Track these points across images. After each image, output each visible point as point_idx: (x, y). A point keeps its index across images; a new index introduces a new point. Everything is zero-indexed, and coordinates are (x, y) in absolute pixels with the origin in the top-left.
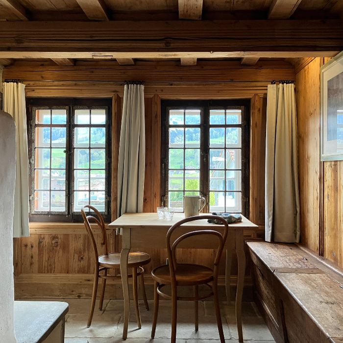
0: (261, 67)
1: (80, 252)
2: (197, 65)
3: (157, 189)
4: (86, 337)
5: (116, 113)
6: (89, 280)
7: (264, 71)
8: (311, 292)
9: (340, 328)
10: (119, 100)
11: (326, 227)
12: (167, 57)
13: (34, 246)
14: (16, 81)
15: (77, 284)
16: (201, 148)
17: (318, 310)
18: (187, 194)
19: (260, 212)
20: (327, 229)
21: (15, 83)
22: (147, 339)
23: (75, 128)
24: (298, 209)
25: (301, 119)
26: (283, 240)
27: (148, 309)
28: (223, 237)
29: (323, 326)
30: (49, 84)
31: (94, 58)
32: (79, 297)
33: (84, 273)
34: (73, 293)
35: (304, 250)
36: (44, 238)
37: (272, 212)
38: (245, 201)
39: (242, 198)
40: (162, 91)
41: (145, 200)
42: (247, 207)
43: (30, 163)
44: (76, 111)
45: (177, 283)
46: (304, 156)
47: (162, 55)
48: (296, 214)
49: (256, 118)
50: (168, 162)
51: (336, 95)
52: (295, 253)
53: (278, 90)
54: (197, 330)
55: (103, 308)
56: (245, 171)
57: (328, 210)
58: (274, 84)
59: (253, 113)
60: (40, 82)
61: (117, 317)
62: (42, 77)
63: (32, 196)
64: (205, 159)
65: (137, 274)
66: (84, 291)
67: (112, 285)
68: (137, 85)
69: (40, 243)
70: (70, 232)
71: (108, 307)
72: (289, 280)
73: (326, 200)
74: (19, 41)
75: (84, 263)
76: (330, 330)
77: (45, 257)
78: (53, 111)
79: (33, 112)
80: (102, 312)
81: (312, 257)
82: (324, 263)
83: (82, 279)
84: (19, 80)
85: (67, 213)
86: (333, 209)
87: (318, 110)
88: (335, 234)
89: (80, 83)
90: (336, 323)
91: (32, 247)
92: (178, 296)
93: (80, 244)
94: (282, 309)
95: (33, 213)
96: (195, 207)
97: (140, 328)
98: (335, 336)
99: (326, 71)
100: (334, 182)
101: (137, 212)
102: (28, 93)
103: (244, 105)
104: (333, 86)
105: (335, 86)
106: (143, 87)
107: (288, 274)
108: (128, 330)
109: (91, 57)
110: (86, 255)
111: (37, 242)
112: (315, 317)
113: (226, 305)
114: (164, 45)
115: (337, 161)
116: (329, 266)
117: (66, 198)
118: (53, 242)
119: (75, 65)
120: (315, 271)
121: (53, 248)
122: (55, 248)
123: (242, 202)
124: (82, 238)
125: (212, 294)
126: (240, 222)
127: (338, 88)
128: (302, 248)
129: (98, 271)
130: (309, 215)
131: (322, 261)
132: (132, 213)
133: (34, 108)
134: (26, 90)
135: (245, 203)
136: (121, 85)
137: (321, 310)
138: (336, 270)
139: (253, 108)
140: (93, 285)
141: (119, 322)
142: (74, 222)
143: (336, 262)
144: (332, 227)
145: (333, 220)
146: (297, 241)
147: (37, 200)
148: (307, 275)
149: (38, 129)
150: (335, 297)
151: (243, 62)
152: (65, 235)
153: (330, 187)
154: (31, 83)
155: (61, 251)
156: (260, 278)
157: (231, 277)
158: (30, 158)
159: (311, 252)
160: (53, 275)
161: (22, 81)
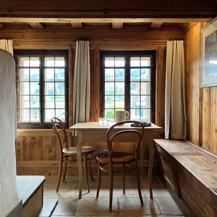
0: (163, 30)
1: (50, 147)
2: (122, 29)
3: (98, 107)
4: (56, 198)
5: (71, 59)
6: (55, 165)
7: (164, 32)
8: (196, 165)
9: (215, 183)
10: (73, 51)
11: (204, 128)
12: (105, 22)
13: (20, 144)
14: (7, 38)
15: (48, 167)
16: (125, 82)
17: (201, 174)
18: (116, 110)
19: (162, 121)
20: (204, 129)
21: (6, 40)
22: (94, 198)
23: (45, 69)
24: (185, 119)
25: (188, 62)
26: (177, 137)
27: (93, 181)
28: (141, 134)
29: (205, 182)
30: (28, 41)
31: (59, 22)
32: (50, 175)
33: (52, 160)
34: (46, 172)
35: (189, 143)
36: (26, 139)
37: (169, 120)
38: (152, 114)
39: (151, 112)
40: (100, 45)
41: (90, 114)
42: (154, 118)
43: (17, 91)
44: (46, 58)
45: (113, 163)
46: (189, 85)
47: (102, 20)
48: (184, 122)
49: (160, 62)
50: (104, 91)
51: (210, 46)
52: (184, 145)
53: (173, 44)
54: (124, 192)
55: (65, 181)
56: (153, 96)
57: (205, 118)
58: (171, 41)
59: (157, 60)
60: (22, 40)
61: (74, 186)
62: (24, 36)
63: (18, 112)
64: (128, 88)
65: (87, 159)
66: (52, 171)
67: (71, 167)
68: (85, 41)
69: (24, 142)
70: (43, 135)
71: (68, 180)
72: (182, 159)
73: (203, 111)
74: (10, 11)
75: (52, 154)
76: (209, 184)
77: (28, 151)
78: (31, 58)
79: (18, 59)
80: (65, 183)
81: (195, 147)
82: (202, 150)
83: (51, 164)
84: (8, 38)
85: (41, 123)
86: (208, 117)
87: (199, 56)
88: (209, 132)
89: (48, 40)
90: (213, 180)
91: (19, 144)
92: (114, 170)
93: (49, 142)
94: (177, 177)
95: (19, 123)
96: (122, 118)
97: (89, 192)
98: (212, 187)
99: (204, 31)
100: (209, 100)
101: (85, 121)
102: (15, 46)
103: (152, 54)
104: (209, 41)
105: (210, 40)
106: (88, 42)
107: (181, 156)
108: (82, 193)
109: (57, 22)
110: (53, 149)
111: (23, 141)
112: (199, 178)
113: (141, 178)
114: (104, 14)
115: (211, 87)
116: (205, 151)
117: (40, 113)
118: (33, 141)
119: (45, 28)
120: (197, 154)
121: (32, 145)
122: (34, 145)
123: (151, 115)
124: (51, 139)
125: (134, 169)
126: (150, 126)
127: (212, 42)
128: (188, 142)
129: (63, 157)
130: (192, 121)
131: (201, 149)
132: (82, 122)
133: (18, 56)
134: (14, 45)
135: (153, 115)
136: (75, 41)
137: (203, 174)
138: (210, 154)
139: (157, 56)
140: (59, 167)
141: (76, 188)
142: (45, 129)
143: (209, 149)
144: (207, 128)
145: (208, 124)
146: (185, 138)
147: (21, 115)
148: (192, 156)
149: (21, 70)
150: (210, 167)
151: (151, 26)
152: (40, 137)
153: (206, 104)
154: (17, 40)
155: (38, 147)
156: (163, 161)
157: (144, 161)
158: (17, 88)
159: (194, 144)
160: (33, 162)
161: (10, 39)
